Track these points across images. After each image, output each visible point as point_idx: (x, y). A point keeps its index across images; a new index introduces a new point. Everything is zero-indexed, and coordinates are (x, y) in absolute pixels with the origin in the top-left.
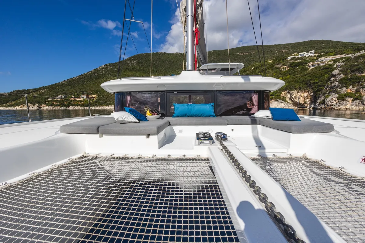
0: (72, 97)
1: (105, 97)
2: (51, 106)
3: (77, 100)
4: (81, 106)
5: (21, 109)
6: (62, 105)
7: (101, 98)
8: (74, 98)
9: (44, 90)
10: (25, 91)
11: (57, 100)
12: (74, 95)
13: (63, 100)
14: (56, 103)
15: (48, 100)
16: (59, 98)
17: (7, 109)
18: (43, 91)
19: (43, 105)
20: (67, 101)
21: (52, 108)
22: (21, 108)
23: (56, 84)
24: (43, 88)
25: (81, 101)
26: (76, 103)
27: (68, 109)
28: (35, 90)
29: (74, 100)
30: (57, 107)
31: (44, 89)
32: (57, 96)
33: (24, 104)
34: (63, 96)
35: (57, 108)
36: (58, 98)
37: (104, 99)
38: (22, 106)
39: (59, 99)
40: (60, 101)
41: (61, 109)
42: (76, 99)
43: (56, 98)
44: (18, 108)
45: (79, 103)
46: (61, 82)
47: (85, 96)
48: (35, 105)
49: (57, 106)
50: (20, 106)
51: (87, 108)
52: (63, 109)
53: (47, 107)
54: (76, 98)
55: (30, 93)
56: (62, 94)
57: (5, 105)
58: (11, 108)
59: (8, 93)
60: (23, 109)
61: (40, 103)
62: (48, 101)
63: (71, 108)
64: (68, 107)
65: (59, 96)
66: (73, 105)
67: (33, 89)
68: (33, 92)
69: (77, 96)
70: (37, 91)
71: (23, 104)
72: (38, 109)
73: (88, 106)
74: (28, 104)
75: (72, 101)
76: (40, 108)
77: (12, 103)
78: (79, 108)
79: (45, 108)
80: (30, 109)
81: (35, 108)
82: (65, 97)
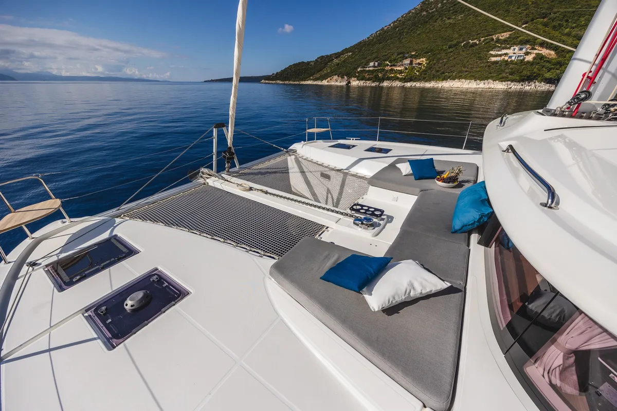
0: (388, 65)
1: (441, 61)
2: (362, 80)
3: (395, 69)
4: (401, 80)
5: (328, 84)
6: (376, 79)
7: (434, 65)
8: (391, 66)
9: (346, 54)
11: (369, 71)
12: (390, 62)
13: (376, 70)
14: (368, 75)
15: (358, 70)
16: (370, 67)
17: (315, 83)
18: (346, 56)
19: (353, 79)
20: (381, 72)
21: (363, 83)
22: (328, 82)
23: (360, 43)
24: (346, 51)
25: (401, 72)
26: (393, 75)
27: (381, 85)
28: (338, 55)
29: (390, 70)
31: (347, 53)
32: (367, 63)
33: (331, 76)
34: (376, 63)
35: (369, 83)
36: (369, 67)
37: (439, 68)
38: (329, 79)
39: (371, 69)
40: (372, 72)
41: (373, 85)
42: (393, 67)
43: (367, 68)
44: (325, 82)
45: (398, 75)
46: (368, 38)
47: (407, 61)
48: (343, 78)
49: (368, 80)
50: (327, 80)
51: (408, 85)
52: (376, 85)
53: (358, 82)
54: (394, 65)
55: (333, 59)
56: (374, 60)
57: (312, 78)
58: (319, 83)
60: (330, 84)
61: (350, 75)
62: (358, 72)
63: (386, 84)
64: (383, 83)
65: (372, 64)
66: (389, 79)
67: (336, 54)
68: (336, 58)
69: (394, 62)
70: (339, 56)
72: (346, 84)
73: (410, 80)
74: (336, 77)
75: (388, 71)
76: (349, 82)
77: (318, 75)
78: (397, 84)
79: (355, 83)
80: (338, 84)
81: (344, 83)
82: (379, 65)
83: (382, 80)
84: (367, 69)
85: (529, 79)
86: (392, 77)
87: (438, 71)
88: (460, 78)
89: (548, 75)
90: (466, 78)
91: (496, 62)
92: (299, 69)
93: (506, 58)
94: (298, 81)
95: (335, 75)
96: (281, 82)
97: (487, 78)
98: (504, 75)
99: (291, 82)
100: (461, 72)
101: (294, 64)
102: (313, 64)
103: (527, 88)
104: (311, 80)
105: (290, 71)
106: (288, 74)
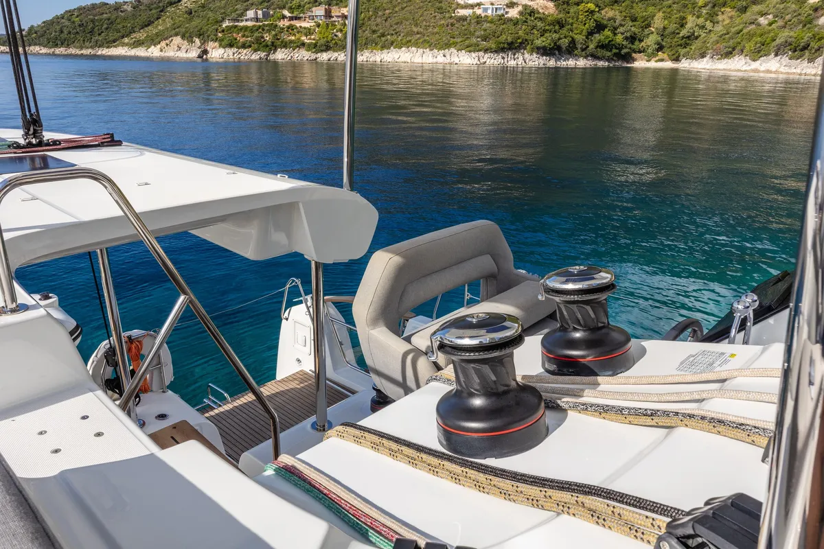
0: (284, 17)
1: (380, 13)
2: (231, 46)
3: (298, 25)
4: (309, 47)
5: (162, 54)
6: (259, 44)
7: (369, 19)
8: (291, 19)
11: (246, 28)
12: (291, 10)
13: (260, 27)
14: (243, 36)
15: (224, 26)
16: (249, 20)
17: (133, 52)
19: (211, 44)
20: (269, 31)
21: (234, 54)
22: (161, 50)
25: (309, 32)
26: (293, 38)
27: (272, 57)
29: (288, 27)
30: (245, 51)
32: (245, 11)
33: (167, 39)
34: (260, 13)
35: (246, 55)
36: (246, 20)
37: (377, 25)
38: (163, 44)
39: (250, 24)
40: (252, 29)
41: (255, 57)
42: (293, 22)
43: (242, 21)
44: (154, 52)
45: (303, 38)
47: (319, 11)
48: (192, 42)
49: (244, 46)
50: (159, 46)
51: (324, 57)
52: (260, 58)
53: (221, 51)
54: (297, 18)
56: (256, 5)
57: (126, 40)
58: (141, 52)
60: (167, 54)
61: (205, 36)
62: (223, 30)
63: (280, 55)
64: (274, 53)
65: (250, 14)
66: (285, 45)
69: (299, 11)
71: (165, 40)
72: (200, 57)
73: (327, 48)
74: (177, 40)
75: (283, 29)
76: (205, 52)
77: (141, 35)
78: (303, 55)
79: (217, 53)
80: (182, 55)
81: (194, 54)
82: (266, 16)
83: (273, 47)
84: (241, 24)
85: (513, 47)
86: (291, 42)
87: (374, 32)
88: (408, 44)
89: (539, 42)
90: (417, 45)
91: (463, 19)
92: (93, 21)
93: (479, 11)
94: (92, 47)
95: (176, 35)
96: (44, 50)
97: (447, 46)
98: (474, 40)
99: (72, 51)
100: (411, 33)
101: (79, 9)
102: (129, 8)
103: (512, 63)
104: (124, 45)
105: (67, 23)
106: (62, 32)
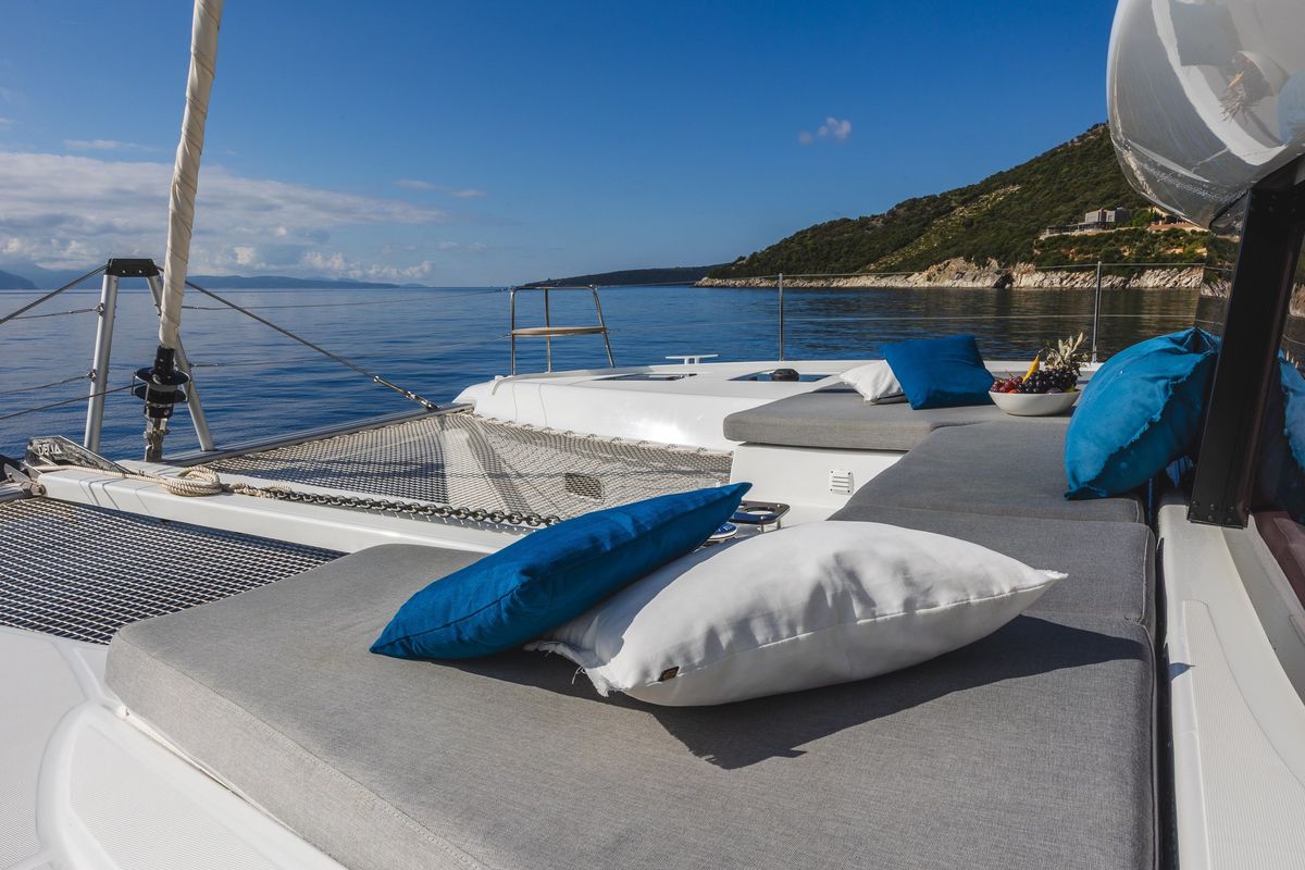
0: (1156, 218)
2: (1057, 268)
3: (1190, 230)
5: (931, 284)
6: (1114, 264)
8: (1170, 220)
9: (1001, 191)
10: (934, 201)
11: (1084, 239)
13: (1111, 235)
14: (1078, 252)
15: (1042, 238)
16: (1087, 226)
17: (883, 283)
18: (998, 195)
19: (1021, 266)
20: (1129, 243)
21: (1062, 280)
22: (929, 279)
23: (1053, 153)
24: (1001, 180)
26: (1178, 251)
27: (1134, 284)
28: (969, 195)
29: (1167, 234)
30: (1082, 276)
31: (1005, 185)
32: (1079, 213)
33: (940, 261)
34: (1111, 216)
35: (1082, 281)
36: (1082, 228)
38: (933, 269)
39: (1090, 232)
40: (1096, 241)
41: (1102, 284)
42: (1175, 226)
43: (1074, 229)
44: (918, 281)
45: (1202, 250)
46: (1081, 138)
48: (985, 265)
49: (1081, 268)
50: (925, 274)
52: (1112, 285)
53: (1038, 277)
55: (953, 209)
56: (1102, 203)
57: (872, 267)
58: (898, 282)
59: (882, 216)
60: (938, 284)
61: (1008, 257)
62: (1042, 245)
63: (1150, 280)
64: (1139, 277)
65: (1092, 217)
66: (1162, 263)
67: (961, 192)
68: (964, 203)
70: (976, 196)
71: (937, 264)
72: (996, 286)
74: (957, 263)
75: (1158, 236)
76: (1008, 279)
77: (895, 259)
79: (1028, 280)
80: (967, 284)
81: (988, 282)
82: (1121, 219)
83: (1136, 268)
84: (1077, 233)
86: (1175, 257)
92: (830, 243)
94: (826, 278)
95: (956, 256)
96: (765, 283)
99: (800, 283)
101: (815, 229)
102: (879, 224)
104: (868, 273)
105: (798, 248)
106: (789, 259)
